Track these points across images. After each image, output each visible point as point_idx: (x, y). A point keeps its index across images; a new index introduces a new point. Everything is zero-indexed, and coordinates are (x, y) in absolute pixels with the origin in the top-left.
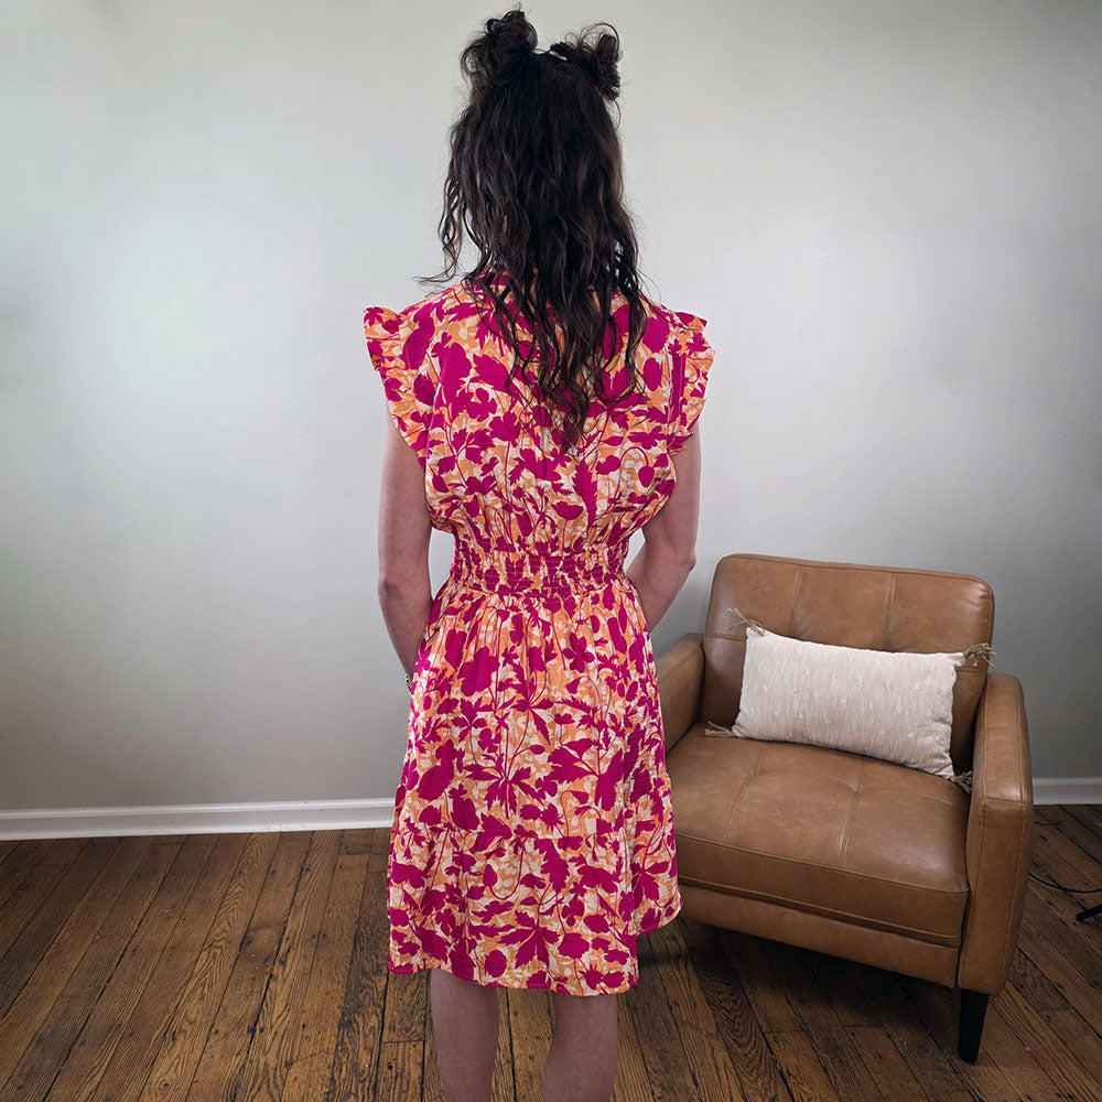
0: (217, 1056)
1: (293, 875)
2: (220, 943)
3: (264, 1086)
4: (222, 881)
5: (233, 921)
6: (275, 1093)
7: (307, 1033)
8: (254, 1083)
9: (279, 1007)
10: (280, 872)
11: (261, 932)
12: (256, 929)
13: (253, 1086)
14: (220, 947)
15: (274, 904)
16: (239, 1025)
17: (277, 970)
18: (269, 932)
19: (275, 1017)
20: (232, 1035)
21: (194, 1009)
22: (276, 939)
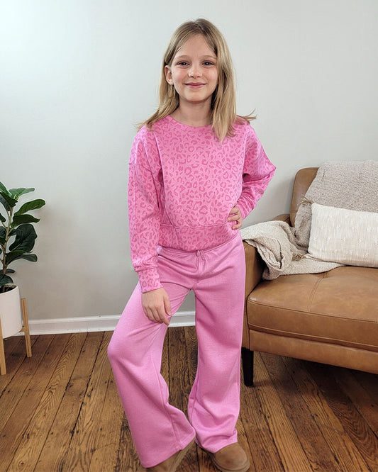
0: (52, 447)
1: (94, 352)
2: (55, 387)
3: (79, 463)
4: (56, 356)
5: (63, 376)
6: (85, 467)
7: (103, 433)
8: (73, 461)
9: (87, 419)
10: (87, 351)
11: (78, 381)
12: (74, 379)
13: (72, 463)
14: (55, 389)
15: (84, 367)
16: (65, 429)
17: (86, 399)
18: (81, 381)
19: (85, 424)
20: (61, 435)
21: (41, 422)
22: (85, 384)
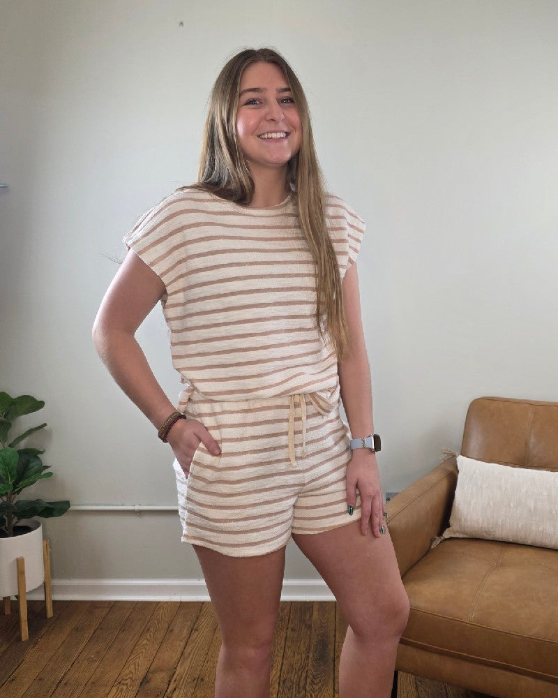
1: (185, 632)
2: (127, 682)
4: (135, 635)
5: (138, 667)
10: (176, 630)
11: (157, 675)
12: (154, 672)
14: (127, 684)
15: (169, 655)
18: (163, 675)
22: (166, 680)
